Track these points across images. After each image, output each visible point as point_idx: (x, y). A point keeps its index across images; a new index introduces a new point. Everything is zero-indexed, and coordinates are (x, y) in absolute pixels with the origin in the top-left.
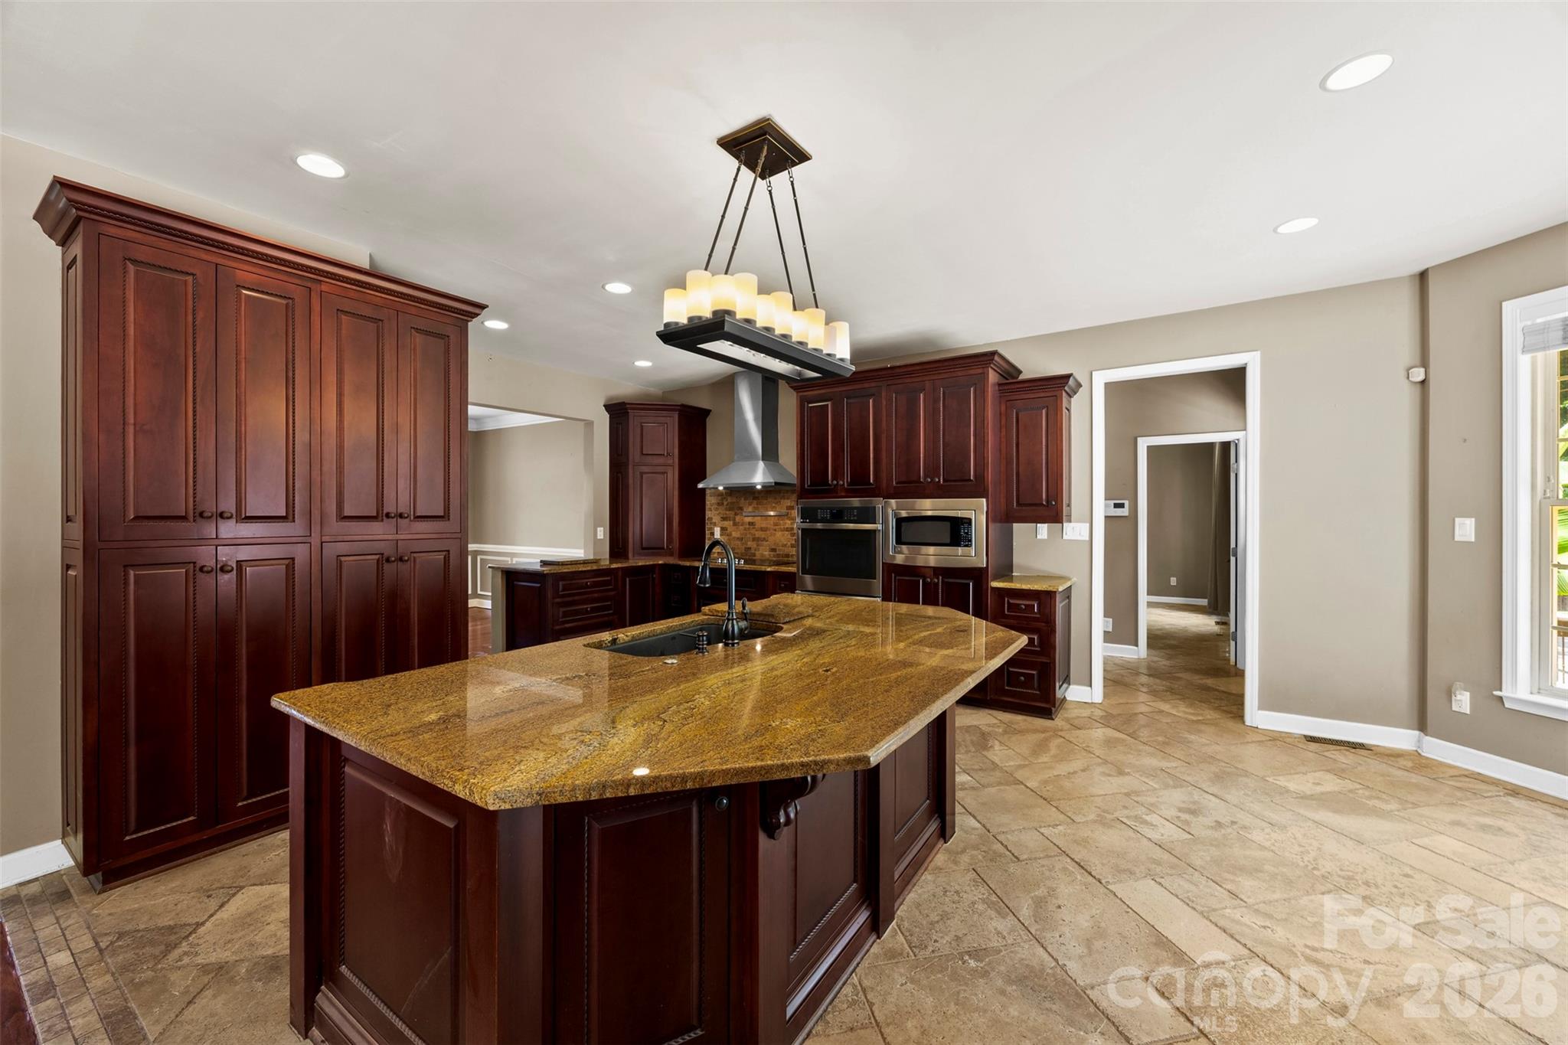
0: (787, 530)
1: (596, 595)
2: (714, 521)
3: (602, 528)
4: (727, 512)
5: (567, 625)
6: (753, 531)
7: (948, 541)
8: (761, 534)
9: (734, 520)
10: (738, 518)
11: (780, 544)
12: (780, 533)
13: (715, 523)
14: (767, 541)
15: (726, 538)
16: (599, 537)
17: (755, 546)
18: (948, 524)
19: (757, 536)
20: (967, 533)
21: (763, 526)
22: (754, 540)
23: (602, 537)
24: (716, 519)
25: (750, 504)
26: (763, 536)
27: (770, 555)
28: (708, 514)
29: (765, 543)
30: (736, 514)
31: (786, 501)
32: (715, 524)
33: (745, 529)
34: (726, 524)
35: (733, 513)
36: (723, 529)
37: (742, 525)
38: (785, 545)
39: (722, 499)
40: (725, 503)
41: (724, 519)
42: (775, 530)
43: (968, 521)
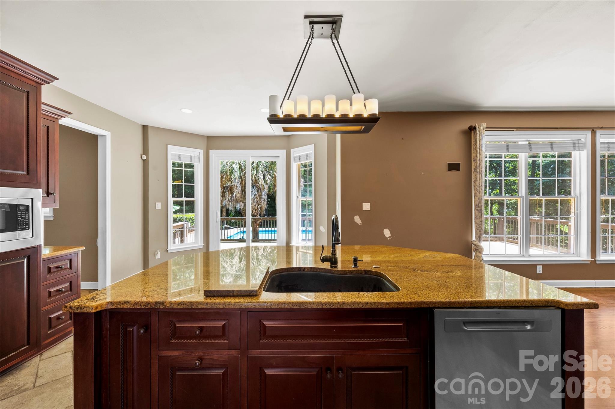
7: (2, 227)
20: (24, 218)
43: (25, 207)
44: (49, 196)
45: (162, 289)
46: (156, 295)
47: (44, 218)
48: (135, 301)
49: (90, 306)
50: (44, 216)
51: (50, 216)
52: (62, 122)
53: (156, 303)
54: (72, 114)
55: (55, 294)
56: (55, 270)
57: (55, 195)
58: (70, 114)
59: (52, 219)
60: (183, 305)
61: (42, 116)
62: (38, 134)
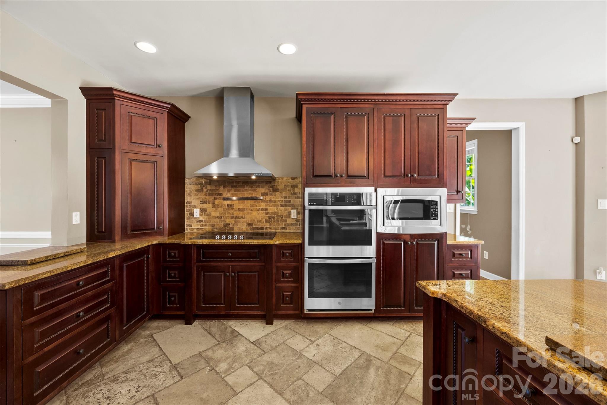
0: (262, 210)
1: (90, 293)
2: (193, 204)
3: (78, 213)
4: (207, 197)
5: (46, 349)
6: (231, 212)
7: (421, 216)
8: (240, 214)
9: (214, 203)
10: (217, 202)
11: (256, 220)
12: (256, 212)
13: (195, 205)
14: (244, 218)
15: (206, 217)
16: (74, 222)
17: (234, 222)
18: (421, 205)
19: (235, 215)
20: (435, 211)
21: (241, 207)
22: (232, 218)
23: (79, 222)
24: (195, 202)
25: (229, 191)
26: (241, 215)
27: (247, 228)
28: (187, 198)
29: (242, 220)
30: (215, 199)
31: (261, 189)
32: (195, 207)
33: (224, 210)
34: (205, 206)
35: (213, 198)
36: (202, 210)
37: (221, 207)
38: (260, 221)
39: (201, 187)
40: (205, 190)
41: (203, 202)
42: (252, 210)
43: (435, 203)
44: (459, 194)
45: (502, 306)
46: (487, 309)
47: (460, 211)
48: (462, 303)
49: (429, 290)
50: (460, 210)
51: (475, 211)
52: (468, 128)
53: (479, 317)
54: (476, 118)
55: (458, 276)
56: (458, 256)
57: (462, 192)
58: (474, 119)
59: (476, 213)
60: (507, 338)
61: (447, 129)
62: (444, 145)
